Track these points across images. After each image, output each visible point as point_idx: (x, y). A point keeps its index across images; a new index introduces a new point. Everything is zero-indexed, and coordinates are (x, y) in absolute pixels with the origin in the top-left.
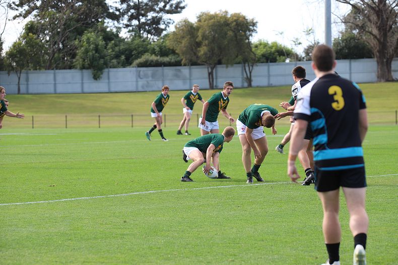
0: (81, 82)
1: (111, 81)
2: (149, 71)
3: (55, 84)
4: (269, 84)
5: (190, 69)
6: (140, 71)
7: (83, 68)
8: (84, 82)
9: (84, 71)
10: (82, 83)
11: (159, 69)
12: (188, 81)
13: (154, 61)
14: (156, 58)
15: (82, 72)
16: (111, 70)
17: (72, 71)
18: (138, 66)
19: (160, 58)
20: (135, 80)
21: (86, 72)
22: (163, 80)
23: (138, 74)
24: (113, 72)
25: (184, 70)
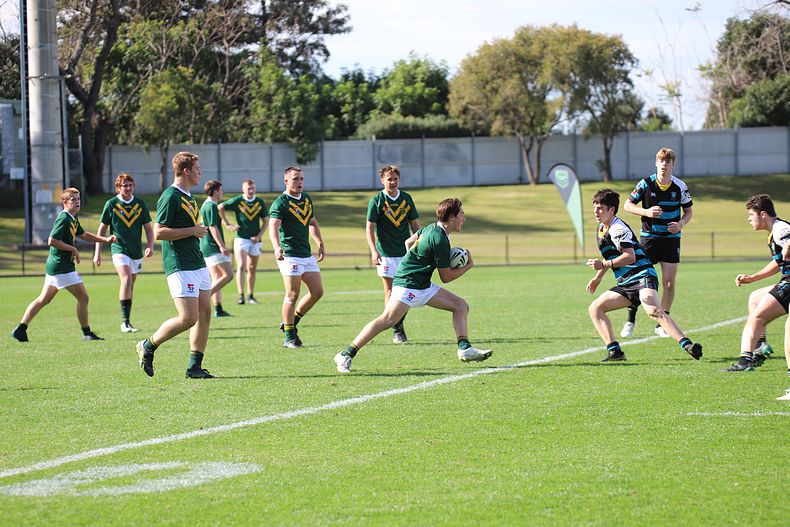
0: (268, 168)
1: (326, 167)
2: (398, 146)
3: (219, 173)
4: (628, 174)
5: (473, 142)
6: (380, 147)
7: (275, 140)
8: (275, 168)
9: (277, 146)
10: (271, 170)
11: (416, 142)
12: (470, 167)
13: (410, 127)
14: (411, 120)
15: (271, 148)
16: (327, 144)
17: (250, 145)
18: (378, 137)
19: (419, 121)
20: (370, 165)
21: (278, 149)
22: (423, 166)
23: (376, 152)
24: (329, 147)
25: (463, 145)
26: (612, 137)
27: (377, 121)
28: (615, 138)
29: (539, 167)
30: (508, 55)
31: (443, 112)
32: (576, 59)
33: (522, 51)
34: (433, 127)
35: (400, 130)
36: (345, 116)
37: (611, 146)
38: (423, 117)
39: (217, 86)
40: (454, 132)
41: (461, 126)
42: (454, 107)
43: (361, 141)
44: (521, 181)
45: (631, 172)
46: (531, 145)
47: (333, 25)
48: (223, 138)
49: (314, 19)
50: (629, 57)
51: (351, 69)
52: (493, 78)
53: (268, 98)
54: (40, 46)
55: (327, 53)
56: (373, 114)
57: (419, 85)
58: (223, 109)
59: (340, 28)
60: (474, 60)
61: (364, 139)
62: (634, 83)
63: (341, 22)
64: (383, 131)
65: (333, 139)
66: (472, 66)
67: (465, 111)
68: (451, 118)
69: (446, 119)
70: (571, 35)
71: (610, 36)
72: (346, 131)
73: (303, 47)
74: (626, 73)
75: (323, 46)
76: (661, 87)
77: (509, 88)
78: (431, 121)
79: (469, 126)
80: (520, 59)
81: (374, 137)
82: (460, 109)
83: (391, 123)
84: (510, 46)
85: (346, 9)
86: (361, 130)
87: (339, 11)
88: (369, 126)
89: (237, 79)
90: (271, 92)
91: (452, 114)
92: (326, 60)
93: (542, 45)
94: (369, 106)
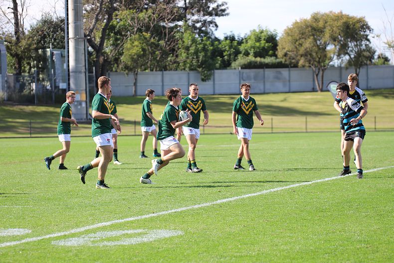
0: (187, 83)
1: (216, 83)
2: (252, 72)
3: (163, 85)
5: (289, 71)
6: (243, 73)
7: (191, 69)
9: (191, 72)
11: (261, 71)
12: (288, 83)
13: (258, 63)
14: (258, 59)
15: (189, 73)
16: (216, 71)
17: (179, 72)
18: (241, 68)
19: (263, 60)
20: (238, 82)
21: (192, 74)
22: (264, 82)
23: (241, 76)
24: (218, 73)
25: (285, 72)
26: (359, 68)
27: (241, 60)
28: (361, 68)
29: (322, 83)
30: (307, 27)
31: (275, 55)
32: (342, 29)
33: (314, 25)
34: (269, 63)
35: (253, 64)
36: (226, 57)
37: (359, 72)
38: (265, 58)
39: (162, 43)
40: (280, 65)
41: (283, 62)
42: (280, 53)
43: (234, 70)
44: (314, 90)
45: (369, 86)
46: (319, 72)
47: (220, 12)
48: (165, 68)
49: (211, 9)
50: (368, 28)
51: (229, 34)
52: (300, 39)
53: (187, 48)
54: (75, 23)
55: (217, 26)
56: (240, 56)
57: (263, 42)
58: (165, 54)
59: (223, 13)
60: (290, 29)
61: (235, 69)
62: (371, 41)
63: (224, 11)
64: (245, 65)
65: (220, 69)
66: (289, 32)
67: (286, 55)
68: (278, 58)
69: (276, 59)
70: (339, 17)
71: (359, 17)
72: (226, 65)
73: (205, 23)
74: (367, 36)
75: (215, 22)
76: (385, 43)
77: (308, 44)
78: (268, 60)
79: (287, 62)
80: (314, 29)
81: (240, 68)
82: (283, 54)
83: (249, 61)
84: (308, 22)
85: (226, 4)
86: (233, 65)
87: (223, 5)
88: (237, 62)
89: (172, 39)
90: (189, 45)
91: (279, 56)
92: (216, 30)
93: (324, 22)
94: (237, 52)
